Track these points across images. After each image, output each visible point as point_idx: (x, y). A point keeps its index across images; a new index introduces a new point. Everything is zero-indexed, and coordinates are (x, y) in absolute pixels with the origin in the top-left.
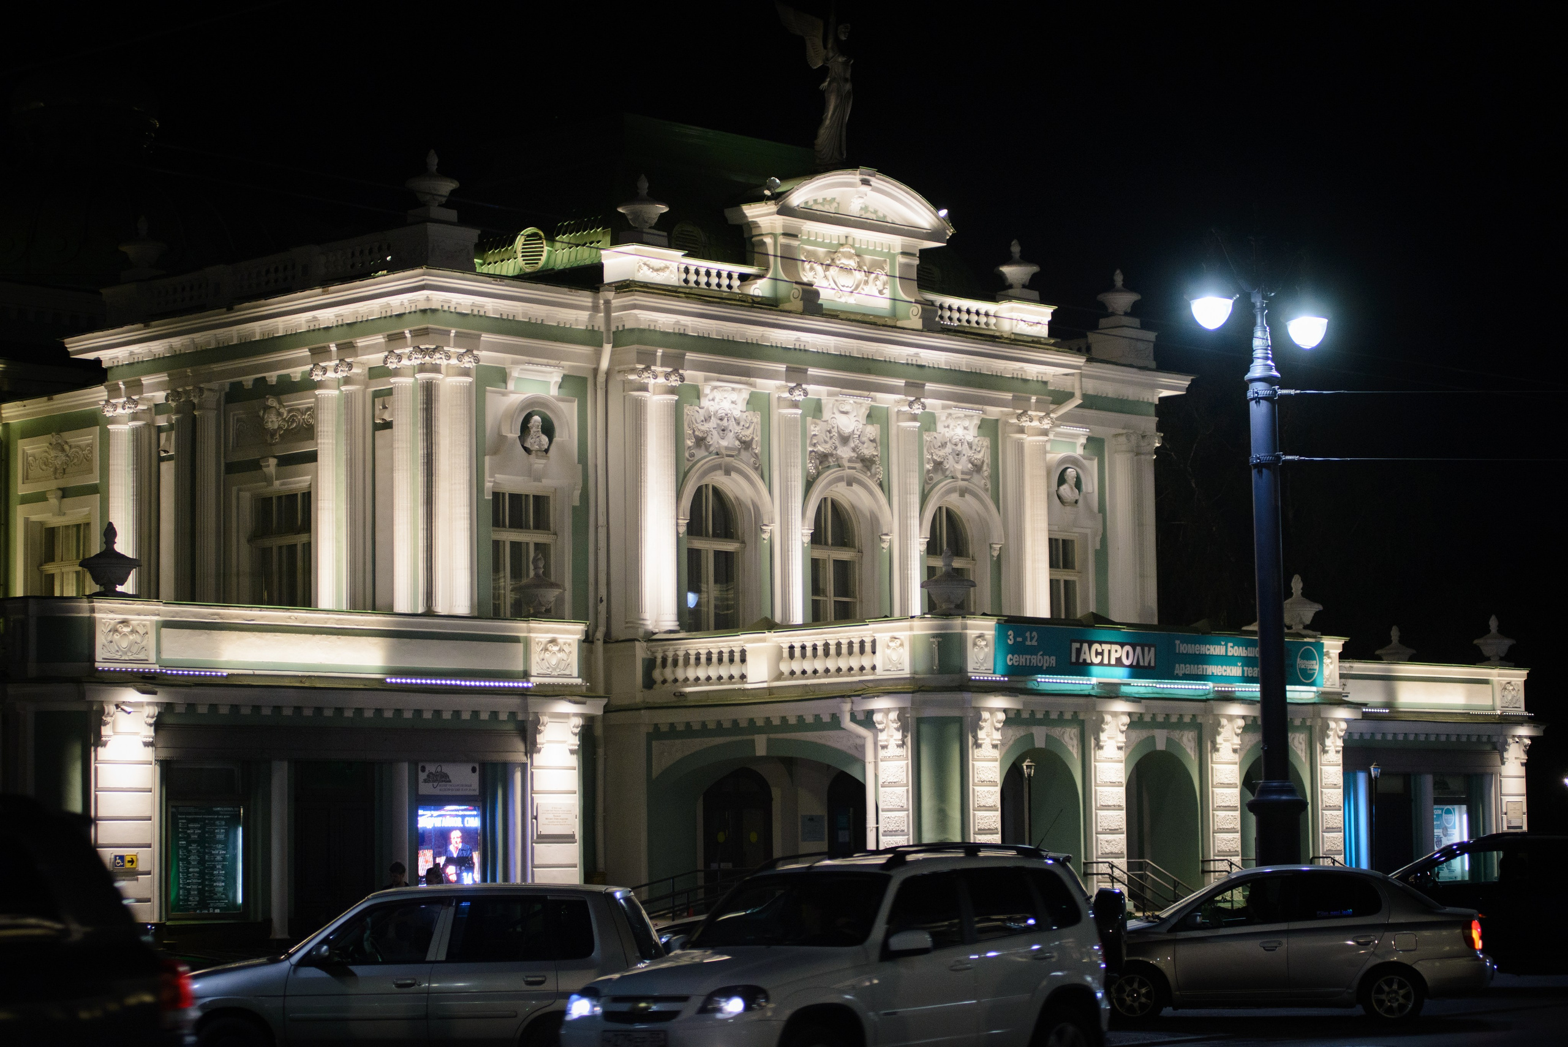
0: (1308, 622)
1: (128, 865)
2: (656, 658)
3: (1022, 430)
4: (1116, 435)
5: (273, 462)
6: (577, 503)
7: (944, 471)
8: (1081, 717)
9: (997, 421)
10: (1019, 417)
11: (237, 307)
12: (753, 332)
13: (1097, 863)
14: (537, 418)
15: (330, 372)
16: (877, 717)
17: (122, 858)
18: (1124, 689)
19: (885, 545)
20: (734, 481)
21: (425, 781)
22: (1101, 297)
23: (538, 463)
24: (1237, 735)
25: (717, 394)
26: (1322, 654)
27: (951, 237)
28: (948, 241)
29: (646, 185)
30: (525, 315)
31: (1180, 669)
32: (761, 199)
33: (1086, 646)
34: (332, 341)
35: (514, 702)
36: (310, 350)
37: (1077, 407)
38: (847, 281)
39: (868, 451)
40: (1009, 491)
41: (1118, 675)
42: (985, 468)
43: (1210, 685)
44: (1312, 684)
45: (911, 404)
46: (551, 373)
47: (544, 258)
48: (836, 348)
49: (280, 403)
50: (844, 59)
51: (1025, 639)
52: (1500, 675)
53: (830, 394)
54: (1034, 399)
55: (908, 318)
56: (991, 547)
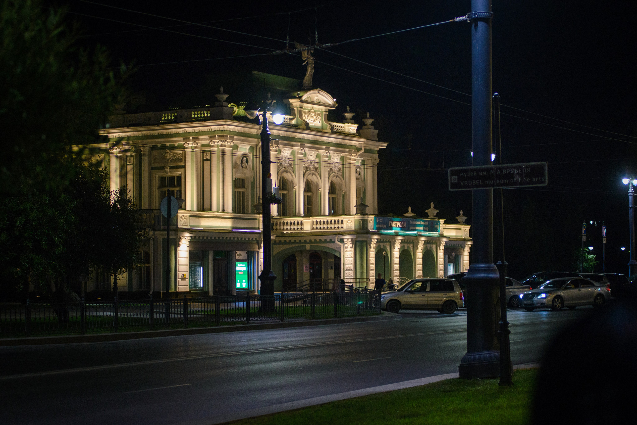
0: (435, 215)
1: (184, 277)
2: (274, 223)
3: (350, 159)
4: (368, 159)
5: (168, 168)
6: (252, 181)
7: (332, 171)
8: (390, 240)
9: (344, 157)
10: (350, 156)
11: (160, 125)
12: (294, 135)
13: (394, 278)
14: (245, 158)
15: (190, 144)
16: (345, 240)
17: (183, 275)
18: (399, 233)
19: (320, 192)
20: (288, 175)
21: (237, 256)
22: (364, 120)
23: (245, 170)
24: (422, 245)
25: (285, 151)
26: (440, 224)
27: (337, 107)
28: (336, 108)
29: (270, 95)
30: (244, 131)
31: (411, 228)
32: (295, 98)
33: (392, 222)
34: (191, 136)
35: (257, 235)
36: (183, 138)
37: (363, 152)
38: (312, 119)
39: (316, 165)
40: (346, 176)
41: (398, 230)
42: (341, 170)
43: (416, 232)
44: (438, 232)
45: (327, 153)
46: (247, 146)
47: (236, 112)
48: (311, 138)
49: (170, 152)
50: (313, 58)
51: (380, 220)
52: (464, 227)
53: (309, 151)
54: (353, 151)
55: (326, 129)
56: (342, 192)
